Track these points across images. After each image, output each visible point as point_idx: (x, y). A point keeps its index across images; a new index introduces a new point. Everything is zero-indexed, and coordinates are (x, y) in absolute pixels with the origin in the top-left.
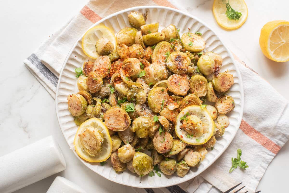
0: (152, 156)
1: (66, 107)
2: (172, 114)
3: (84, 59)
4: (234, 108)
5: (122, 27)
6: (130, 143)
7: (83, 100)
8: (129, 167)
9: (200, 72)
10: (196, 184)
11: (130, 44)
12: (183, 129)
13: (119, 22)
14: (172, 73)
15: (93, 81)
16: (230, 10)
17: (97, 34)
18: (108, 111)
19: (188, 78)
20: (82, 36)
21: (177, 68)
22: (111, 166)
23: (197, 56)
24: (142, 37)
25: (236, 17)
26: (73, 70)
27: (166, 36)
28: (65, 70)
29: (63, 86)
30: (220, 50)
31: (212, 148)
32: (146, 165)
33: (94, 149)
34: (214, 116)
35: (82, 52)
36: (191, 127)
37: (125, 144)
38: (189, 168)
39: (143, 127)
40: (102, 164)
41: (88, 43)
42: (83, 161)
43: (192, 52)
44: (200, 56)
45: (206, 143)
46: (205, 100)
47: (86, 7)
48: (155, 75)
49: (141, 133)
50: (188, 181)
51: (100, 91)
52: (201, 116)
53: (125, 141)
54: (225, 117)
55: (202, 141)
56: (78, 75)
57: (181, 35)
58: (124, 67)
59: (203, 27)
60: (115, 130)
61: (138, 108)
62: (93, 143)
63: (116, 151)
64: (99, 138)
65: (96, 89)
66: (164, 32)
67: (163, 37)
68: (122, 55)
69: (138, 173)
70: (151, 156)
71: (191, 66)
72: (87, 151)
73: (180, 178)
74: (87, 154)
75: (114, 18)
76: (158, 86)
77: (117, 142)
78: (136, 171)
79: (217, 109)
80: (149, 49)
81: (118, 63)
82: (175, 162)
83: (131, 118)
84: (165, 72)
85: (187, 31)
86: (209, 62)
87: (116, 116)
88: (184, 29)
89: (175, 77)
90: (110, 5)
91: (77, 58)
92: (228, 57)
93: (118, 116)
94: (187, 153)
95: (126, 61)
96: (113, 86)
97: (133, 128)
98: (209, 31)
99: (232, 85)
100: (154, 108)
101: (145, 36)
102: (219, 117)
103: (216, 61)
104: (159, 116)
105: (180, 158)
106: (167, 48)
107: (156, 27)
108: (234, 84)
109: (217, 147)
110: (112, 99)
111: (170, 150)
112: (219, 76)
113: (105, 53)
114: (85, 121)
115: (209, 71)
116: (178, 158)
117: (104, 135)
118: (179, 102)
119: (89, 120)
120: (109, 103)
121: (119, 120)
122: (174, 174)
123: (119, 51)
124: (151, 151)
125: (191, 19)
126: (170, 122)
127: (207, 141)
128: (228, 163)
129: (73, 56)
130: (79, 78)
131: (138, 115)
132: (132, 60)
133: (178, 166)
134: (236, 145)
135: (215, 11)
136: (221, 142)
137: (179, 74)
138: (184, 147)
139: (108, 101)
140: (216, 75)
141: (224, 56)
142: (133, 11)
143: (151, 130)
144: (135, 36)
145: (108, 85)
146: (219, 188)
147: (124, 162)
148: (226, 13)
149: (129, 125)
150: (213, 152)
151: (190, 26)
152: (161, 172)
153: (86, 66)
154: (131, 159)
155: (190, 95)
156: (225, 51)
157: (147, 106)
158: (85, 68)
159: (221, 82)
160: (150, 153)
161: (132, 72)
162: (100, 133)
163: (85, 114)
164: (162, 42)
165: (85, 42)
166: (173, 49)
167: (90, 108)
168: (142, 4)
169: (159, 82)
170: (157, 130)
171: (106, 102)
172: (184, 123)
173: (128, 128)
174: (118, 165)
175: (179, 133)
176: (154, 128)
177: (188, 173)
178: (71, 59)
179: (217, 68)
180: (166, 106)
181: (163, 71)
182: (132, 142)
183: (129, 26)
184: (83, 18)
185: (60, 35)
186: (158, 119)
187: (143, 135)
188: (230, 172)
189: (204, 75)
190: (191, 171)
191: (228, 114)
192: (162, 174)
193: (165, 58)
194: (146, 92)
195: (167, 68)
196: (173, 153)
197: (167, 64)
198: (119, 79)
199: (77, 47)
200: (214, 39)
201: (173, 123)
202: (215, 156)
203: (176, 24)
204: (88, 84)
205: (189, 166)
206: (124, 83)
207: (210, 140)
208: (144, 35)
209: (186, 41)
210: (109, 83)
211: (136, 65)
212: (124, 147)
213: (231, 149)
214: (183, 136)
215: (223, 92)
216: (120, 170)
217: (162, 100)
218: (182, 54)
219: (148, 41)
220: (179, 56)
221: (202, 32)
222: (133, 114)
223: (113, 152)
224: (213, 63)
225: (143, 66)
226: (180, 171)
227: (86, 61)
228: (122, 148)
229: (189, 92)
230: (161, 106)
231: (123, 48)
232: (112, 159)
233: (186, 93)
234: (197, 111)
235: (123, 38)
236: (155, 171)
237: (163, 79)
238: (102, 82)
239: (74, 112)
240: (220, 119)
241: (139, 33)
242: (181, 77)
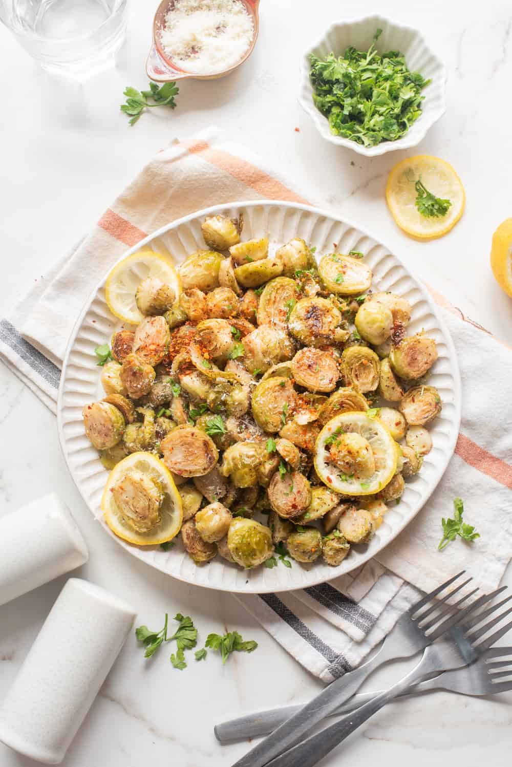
0: (270, 524)
1: (81, 430)
2: (305, 432)
3: (112, 325)
4: (439, 410)
5: (191, 251)
6: (221, 500)
7: (115, 415)
8: (222, 550)
9: (363, 338)
10: (367, 580)
11: (207, 289)
12: (330, 463)
13: (182, 240)
14: (303, 345)
15: (134, 374)
16: (425, 195)
17: (136, 271)
18: (169, 436)
19: (336, 354)
20: (105, 278)
21: (312, 334)
22: (184, 550)
23: (354, 304)
24: (232, 272)
25: (438, 210)
26: (91, 351)
27: (285, 265)
28: (74, 352)
29: (71, 387)
30: (404, 288)
31: (398, 501)
32: (257, 543)
33: (144, 517)
34: (397, 431)
35: (108, 310)
36: (348, 459)
37: (209, 503)
38: (348, 546)
39: (244, 466)
40: (165, 547)
41: (118, 291)
42: (123, 544)
43: (344, 296)
44: (361, 303)
45: (384, 490)
46: (375, 398)
47: (110, 213)
48: (265, 353)
49: (242, 478)
50: (349, 574)
51: (150, 393)
52: (370, 433)
53: (209, 496)
54: (423, 432)
55: (373, 487)
56: (103, 361)
57: (318, 259)
58: (197, 338)
59: (364, 238)
60: (185, 475)
61: (232, 425)
62: (142, 503)
63: (193, 519)
64: (154, 492)
65: (141, 390)
66: (281, 257)
67: (279, 268)
68: (192, 314)
69: (242, 563)
70: (268, 525)
71: (342, 327)
72: (131, 522)
73: (331, 568)
74: (130, 528)
75: (172, 233)
76: (274, 374)
77: (192, 500)
78: (236, 559)
79: (403, 415)
80: (249, 296)
81: (185, 330)
82: (319, 536)
83: (218, 448)
84: (287, 343)
85: (331, 249)
86: (379, 317)
87: (186, 445)
88: (325, 247)
89: (309, 353)
90: (161, 206)
91: (98, 326)
92: (422, 303)
93: (190, 444)
94: (343, 514)
95: (201, 326)
96: (177, 381)
97: (225, 468)
98: (378, 246)
99: (434, 364)
100: (266, 423)
101: (239, 270)
102: (409, 432)
103: (395, 314)
104: (277, 440)
105: (329, 526)
106: (289, 292)
107: (262, 247)
108: (439, 359)
109: (407, 498)
110: (177, 408)
111: (306, 510)
112: (404, 344)
113: (156, 310)
114: (123, 458)
115: (382, 335)
116: (326, 525)
117: (163, 487)
118: (320, 407)
119: (131, 455)
120: (170, 418)
121: (193, 454)
122: (318, 559)
123: (185, 305)
124: (267, 514)
125: (337, 223)
126: (303, 450)
127: (383, 486)
128: (435, 529)
129: (90, 321)
130: (105, 368)
131: (233, 441)
132: (212, 323)
133: (325, 544)
134: (451, 489)
135: (392, 200)
136: (415, 486)
137: (315, 347)
138: (336, 500)
139: (168, 413)
140: (396, 344)
141: (412, 300)
142: (211, 216)
143: (262, 469)
144: (218, 269)
145: (166, 380)
146: (418, 585)
147: (211, 541)
148: (418, 203)
149: (214, 463)
150: (400, 509)
151: (336, 239)
152: (290, 557)
153: (118, 341)
154: (223, 533)
155: (341, 391)
156: (416, 290)
157: (252, 420)
158: (116, 345)
159: (409, 359)
160: (265, 517)
161: (216, 349)
162: (155, 483)
163: (121, 443)
164: (278, 279)
165: (113, 289)
166: (301, 294)
167: (132, 430)
168: (231, 198)
169: (275, 368)
170: (275, 470)
171: (164, 415)
172: (333, 450)
173: (215, 469)
174: (199, 547)
175: (323, 471)
176: (268, 467)
177: (348, 556)
178: (85, 328)
179: (398, 328)
180: (291, 416)
181: (281, 342)
182: (226, 497)
183: (206, 247)
184: (106, 237)
185: (58, 277)
186: (275, 445)
187: (246, 481)
188: (441, 549)
189: (372, 346)
190: (354, 552)
191: (429, 426)
192: (293, 563)
193: (285, 313)
194: (246, 389)
195: (290, 335)
196: (312, 516)
197: (291, 326)
198: (188, 367)
199: (96, 302)
200: (389, 264)
201: (308, 453)
202: (403, 517)
203: (306, 238)
204: (124, 381)
205: (349, 542)
206: (200, 374)
207: (391, 484)
208: (239, 265)
209: (329, 273)
210: (168, 374)
211: (223, 333)
212: (208, 510)
213: (441, 500)
214: (333, 477)
215: (413, 379)
216: (202, 557)
217: (282, 404)
218: (320, 302)
219: (246, 278)
220: (314, 308)
221: (364, 250)
222: (223, 439)
223: (185, 522)
224: (387, 318)
225: (238, 334)
226: (331, 553)
227: (118, 330)
228: (204, 510)
229: (340, 384)
230: (282, 416)
231: (193, 299)
232: (184, 536)
233: (332, 386)
234: (360, 424)
235: (192, 275)
236: (277, 556)
237: (283, 359)
238: (152, 374)
239: (100, 440)
240: (412, 436)
241: (226, 263)
242: (321, 353)
